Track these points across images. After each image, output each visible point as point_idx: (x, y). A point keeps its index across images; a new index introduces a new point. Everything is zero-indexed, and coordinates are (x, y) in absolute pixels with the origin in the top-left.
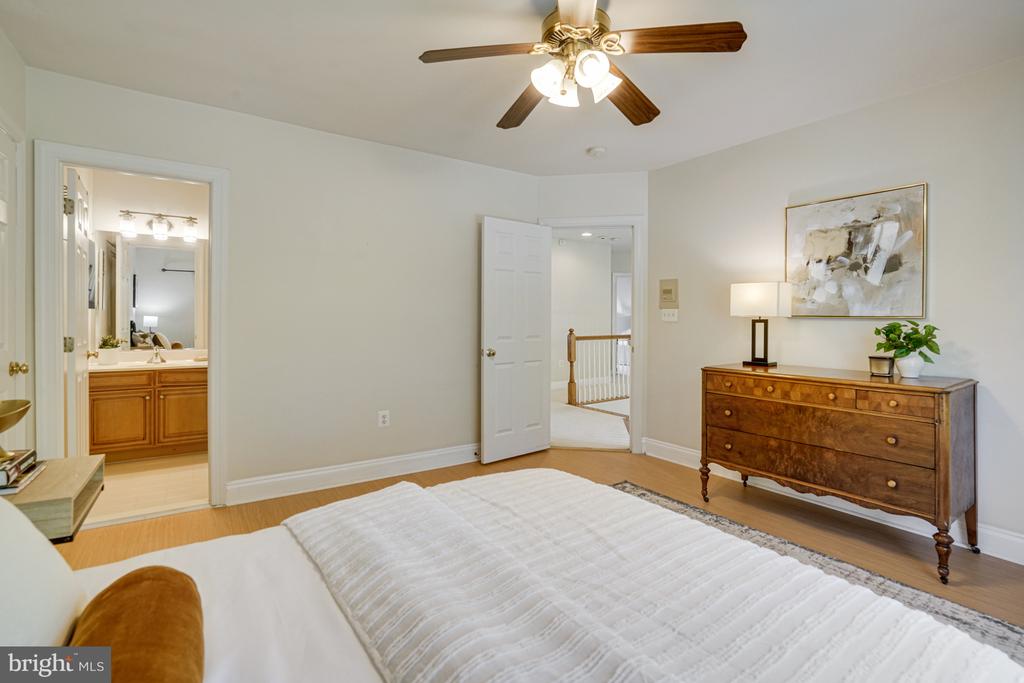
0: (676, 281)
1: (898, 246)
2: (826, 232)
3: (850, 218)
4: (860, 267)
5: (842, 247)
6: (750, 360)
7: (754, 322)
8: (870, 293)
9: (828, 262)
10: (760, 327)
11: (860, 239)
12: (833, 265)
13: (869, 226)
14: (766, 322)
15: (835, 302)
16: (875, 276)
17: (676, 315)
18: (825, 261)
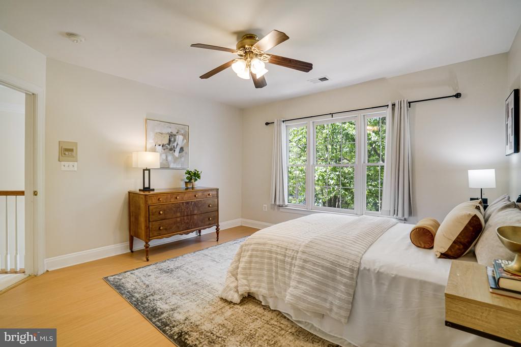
0: (76, 144)
1: (183, 144)
2: (162, 134)
3: (170, 131)
4: (172, 149)
5: (167, 142)
6: (142, 188)
7: (144, 170)
8: (176, 160)
9: (163, 146)
10: (146, 172)
11: (173, 139)
12: (165, 148)
13: (175, 135)
14: (149, 170)
15: (165, 162)
16: (177, 154)
17: (76, 166)
18: (161, 145)
